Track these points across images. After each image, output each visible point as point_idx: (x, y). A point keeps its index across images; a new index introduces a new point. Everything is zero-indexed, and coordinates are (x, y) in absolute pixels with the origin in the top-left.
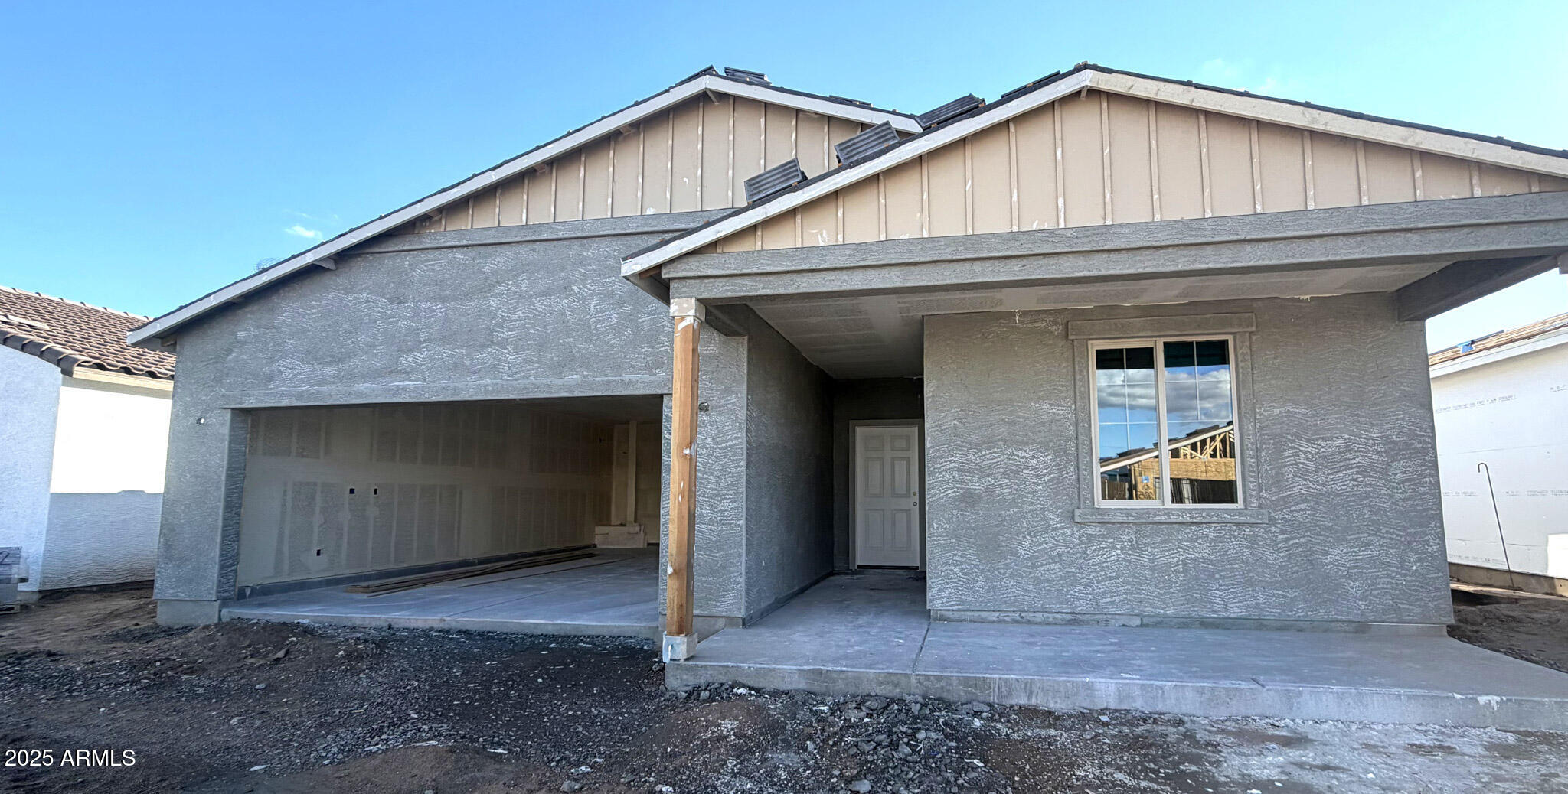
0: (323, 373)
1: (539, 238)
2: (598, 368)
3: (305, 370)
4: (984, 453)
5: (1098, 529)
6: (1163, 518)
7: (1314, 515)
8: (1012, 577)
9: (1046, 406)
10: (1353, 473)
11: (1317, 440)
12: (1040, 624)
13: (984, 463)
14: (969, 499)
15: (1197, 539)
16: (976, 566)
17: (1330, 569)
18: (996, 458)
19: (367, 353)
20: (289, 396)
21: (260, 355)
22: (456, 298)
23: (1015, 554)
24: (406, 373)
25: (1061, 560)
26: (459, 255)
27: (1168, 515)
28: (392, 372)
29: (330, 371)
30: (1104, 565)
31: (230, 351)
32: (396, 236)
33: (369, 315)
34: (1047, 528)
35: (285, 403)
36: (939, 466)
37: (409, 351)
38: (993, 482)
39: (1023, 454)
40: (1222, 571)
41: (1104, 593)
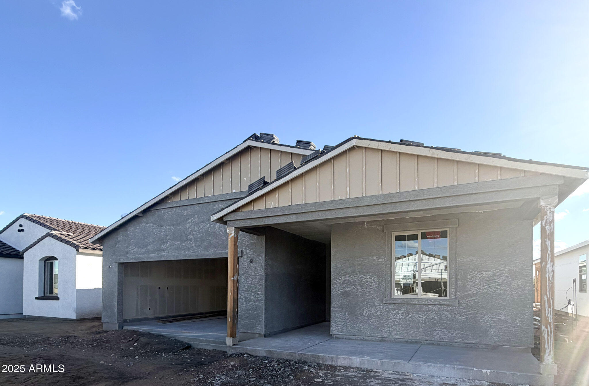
0: (141, 251)
1: (200, 203)
2: (219, 248)
3: (136, 250)
4: (352, 277)
5: (393, 306)
6: (416, 302)
7: (478, 302)
8: (360, 323)
9: (375, 258)
10: (496, 285)
11: (482, 271)
12: (370, 341)
13: (352, 281)
14: (346, 294)
15: (430, 311)
16: (348, 319)
17: (483, 324)
18: (356, 278)
19: (152, 244)
20: (132, 258)
21: (124, 245)
22: (177, 225)
23: (362, 315)
24: (163, 250)
25: (378, 317)
26: (177, 210)
27: (418, 301)
28: (160, 250)
29: (143, 250)
30: (394, 320)
31: (116, 244)
32: (159, 204)
33: (152, 231)
34: (374, 305)
35: (131, 261)
36: (336, 281)
37: (164, 243)
38: (355, 288)
39: (366, 277)
40: (439, 323)
41: (394, 330)
